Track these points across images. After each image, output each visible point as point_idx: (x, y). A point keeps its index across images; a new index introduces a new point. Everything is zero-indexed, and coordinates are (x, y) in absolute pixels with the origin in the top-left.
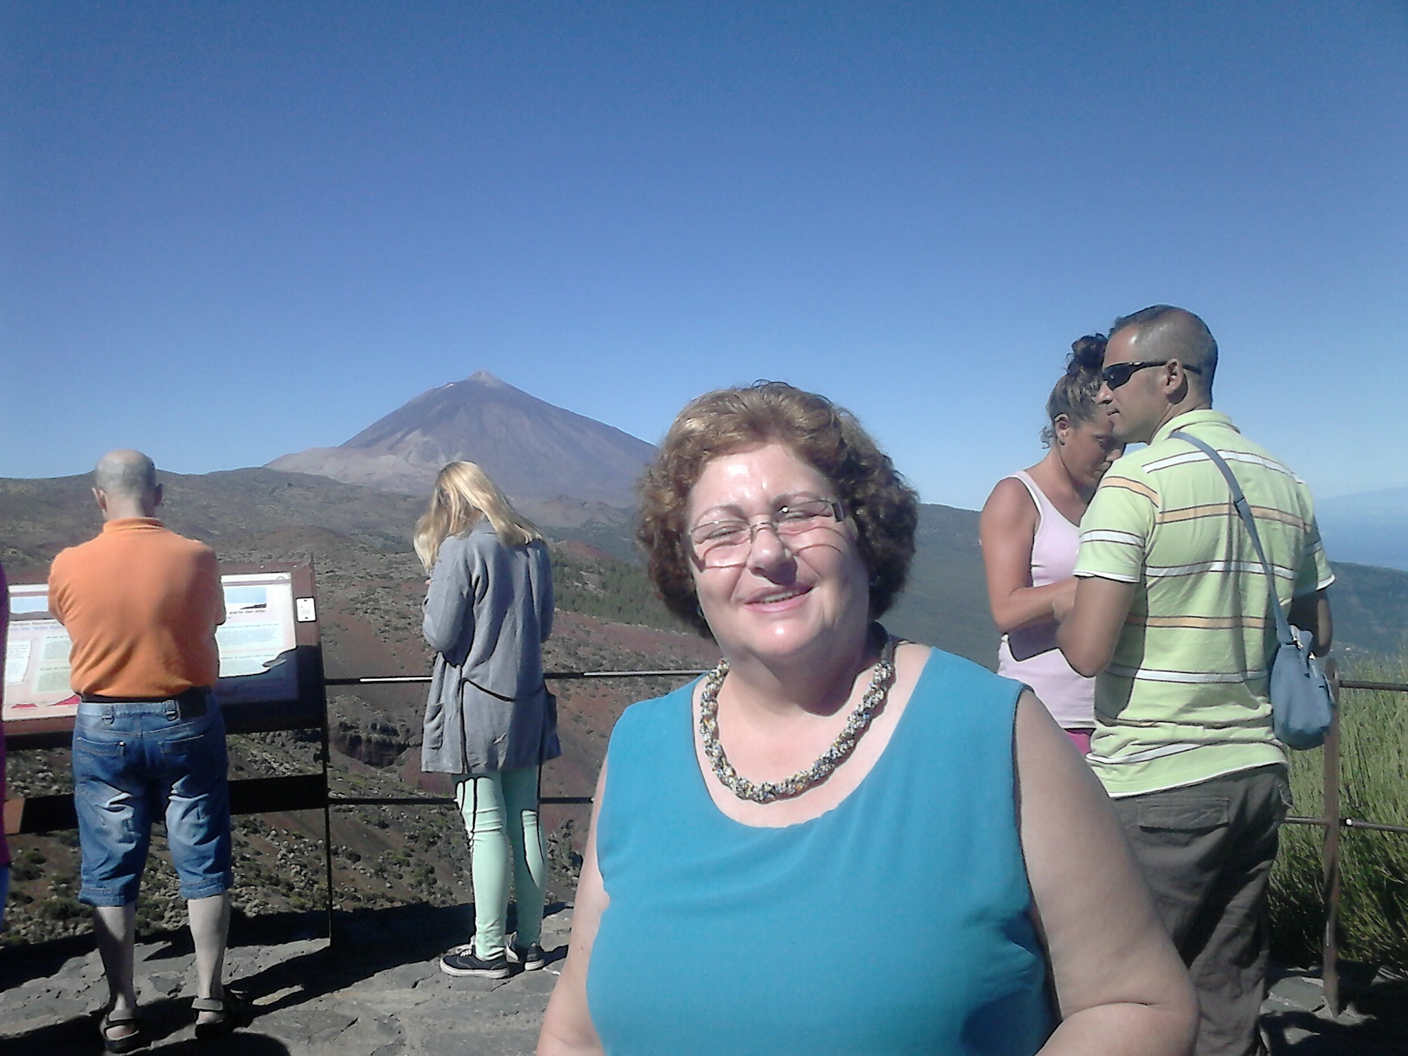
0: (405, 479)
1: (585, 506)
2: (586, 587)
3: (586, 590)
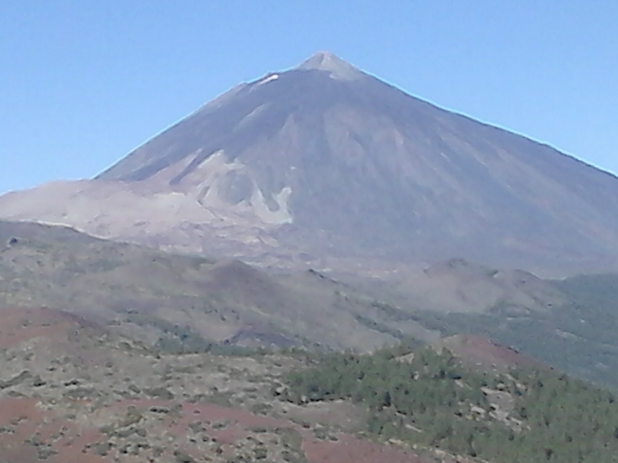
0: (197, 231)
1: (496, 276)
2: (491, 414)
3: (491, 419)
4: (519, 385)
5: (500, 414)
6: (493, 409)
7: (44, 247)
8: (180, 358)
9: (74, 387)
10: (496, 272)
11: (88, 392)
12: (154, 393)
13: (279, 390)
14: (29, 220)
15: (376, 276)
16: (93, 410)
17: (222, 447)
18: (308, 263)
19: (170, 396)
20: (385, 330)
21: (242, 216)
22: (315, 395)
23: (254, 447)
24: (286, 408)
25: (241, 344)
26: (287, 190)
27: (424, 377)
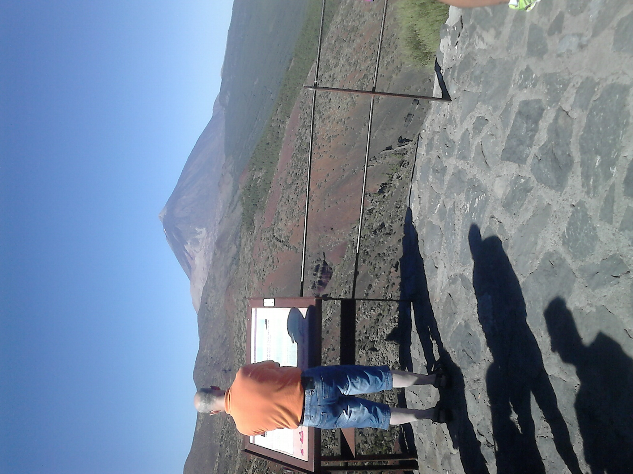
0: (206, 253)
1: (223, 174)
2: (260, 177)
3: (262, 178)
4: (253, 170)
5: (260, 175)
6: (259, 177)
7: (208, 295)
8: (241, 259)
9: (247, 288)
10: (222, 174)
11: (248, 284)
12: (250, 267)
13: (251, 233)
14: (200, 299)
15: (221, 207)
16: (253, 283)
17: (265, 249)
18: (217, 224)
19: (250, 262)
20: (236, 205)
21: (203, 241)
22: (253, 224)
23: (265, 240)
24: (256, 232)
25: (238, 243)
26: (196, 229)
27: (249, 195)
